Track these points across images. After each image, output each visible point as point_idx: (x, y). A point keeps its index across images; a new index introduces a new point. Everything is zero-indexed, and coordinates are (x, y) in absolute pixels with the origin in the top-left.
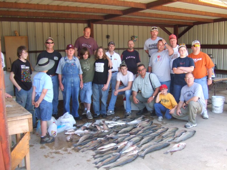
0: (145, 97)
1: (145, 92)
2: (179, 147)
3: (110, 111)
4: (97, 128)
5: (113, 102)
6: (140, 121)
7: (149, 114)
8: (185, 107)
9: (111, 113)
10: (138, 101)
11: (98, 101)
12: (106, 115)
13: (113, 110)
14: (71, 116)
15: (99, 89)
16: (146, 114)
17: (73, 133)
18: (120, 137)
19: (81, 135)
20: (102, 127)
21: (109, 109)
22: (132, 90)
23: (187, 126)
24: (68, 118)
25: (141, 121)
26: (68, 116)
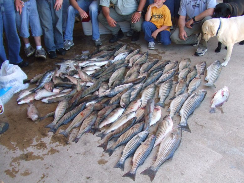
0: (123, 14)
1: (125, 6)
2: (224, 96)
3: (68, 42)
4: (69, 81)
5: (70, 28)
6: (127, 53)
7: (125, 38)
8: (191, 25)
9: (70, 45)
10: (115, 22)
11: (51, 30)
12: (65, 49)
13: (72, 39)
14: (17, 68)
15: (50, 8)
16: (122, 39)
17: (31, 99)
18: (122, 92)
19: (49, 101)
20: (77, 76)
21: (67, 40)
22: (101, 5)
23: (200, 53)
24: (13, 72)
25: (129, 54)
26: (11, 69)
